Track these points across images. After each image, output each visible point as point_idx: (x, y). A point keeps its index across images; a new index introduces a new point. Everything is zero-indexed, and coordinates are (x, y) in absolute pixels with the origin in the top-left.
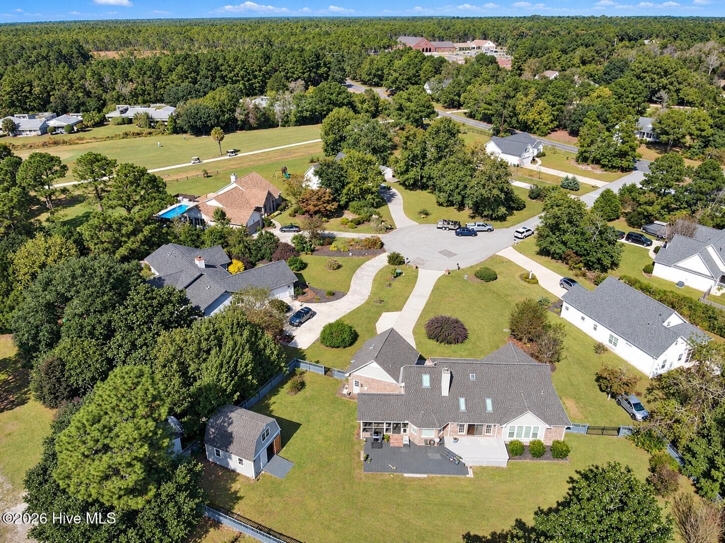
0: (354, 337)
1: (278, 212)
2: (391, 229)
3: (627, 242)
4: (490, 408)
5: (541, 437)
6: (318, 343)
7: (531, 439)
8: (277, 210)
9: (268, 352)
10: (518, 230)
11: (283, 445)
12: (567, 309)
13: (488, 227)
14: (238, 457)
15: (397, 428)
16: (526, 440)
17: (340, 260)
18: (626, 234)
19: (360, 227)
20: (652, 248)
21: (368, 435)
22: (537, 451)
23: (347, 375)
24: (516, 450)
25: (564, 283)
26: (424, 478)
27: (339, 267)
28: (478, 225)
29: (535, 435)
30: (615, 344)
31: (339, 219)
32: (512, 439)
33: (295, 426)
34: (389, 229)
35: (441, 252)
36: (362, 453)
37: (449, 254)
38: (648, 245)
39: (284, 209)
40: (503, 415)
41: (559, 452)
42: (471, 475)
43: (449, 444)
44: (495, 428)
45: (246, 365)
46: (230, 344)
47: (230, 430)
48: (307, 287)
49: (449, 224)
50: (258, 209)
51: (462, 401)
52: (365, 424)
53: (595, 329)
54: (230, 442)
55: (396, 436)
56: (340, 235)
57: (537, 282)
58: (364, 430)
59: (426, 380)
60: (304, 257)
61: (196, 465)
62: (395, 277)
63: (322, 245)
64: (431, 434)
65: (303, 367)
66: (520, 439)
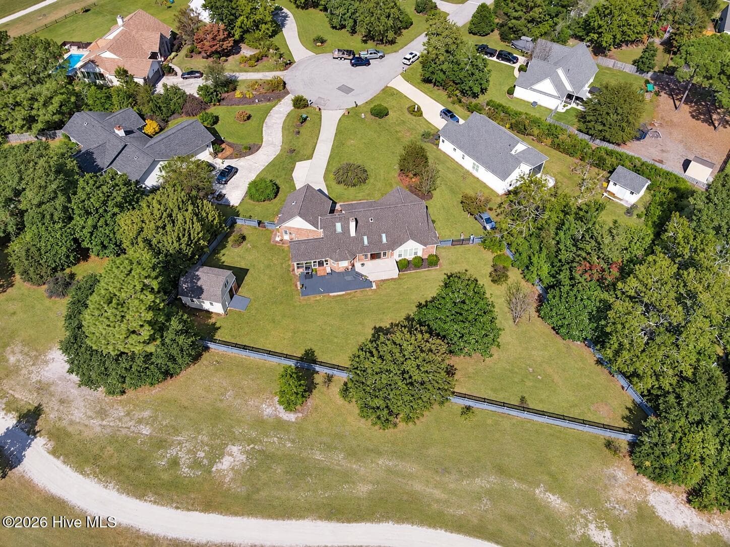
0: (277, 190)
1: (173, 54)
2: (290, 64)
3: (498, 60)
4: (384, 240)
5: (420, 254)
6: (247, 200)
7: (413, 256)
8: (172, 52)
9: (210, 218)
10: (406, 57)
11: (239, 286)
12: (443, 141)
13: (379, 54)
14: (209, 302)
15: (321, 264)
16: (410, 257)
17: (248, 109)
18: (498, 51)
19: (260, 64)
20: (517, 66)
21: (301, 270)
22: (418, 263)
23: (278, 227)
24: (404, 266)
25: (443, 114)
26: (343, 294)
27: (249, 117)
28: (371, 54)
29: (416, 253)
30: (477, 170)
31: (237, 57)
32: (400, 258)
33: (245, 271)
34: (288, 64)
35: (339, 89)
36: (298, 283)
37: (345, 89)
38: (514, 63)
39: (178, 50)
40: (394, 244)
41: (432, 262)
42: (374, 287)
43: (358, 268)
44: (389, 253)
45: (198, 234)
46: (180, 218)
47: (199, 284)
48: (223, 142)
49: (343, 54)
50: (154, 56)
51: (365, 238)
52: (298, 264)
53: (463, 158)
54: (202, 292)
55: (321, 268)
56: (242, 76)
57: (421, 115)
58: (298, 268)
59: (339, 227)
60: (213, 110)
61: (182, 316)
62: (302, 123)
63: (227, 92)
64: (344, 264)
65: (240, 222)
66: (406, 257)
